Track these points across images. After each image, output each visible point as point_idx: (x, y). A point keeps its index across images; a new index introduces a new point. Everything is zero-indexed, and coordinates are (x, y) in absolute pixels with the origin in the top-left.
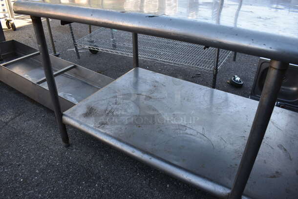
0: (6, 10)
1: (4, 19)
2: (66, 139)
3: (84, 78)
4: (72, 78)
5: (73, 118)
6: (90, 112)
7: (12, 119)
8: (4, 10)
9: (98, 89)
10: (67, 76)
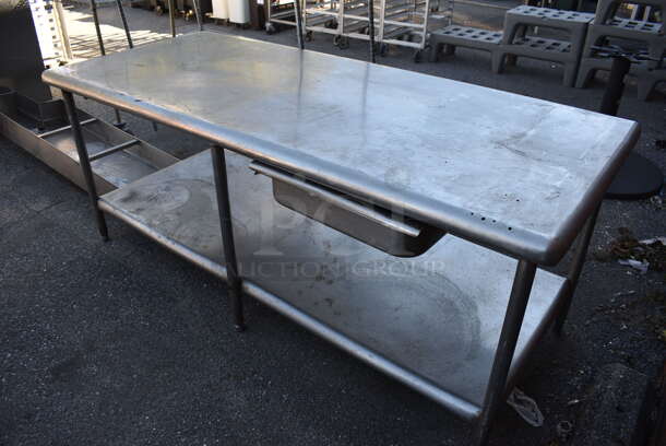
0: (59, 45)
1: (55, 61)
2: (104, 230)
3: (148, 159)
4: (135, 159)
5: (109, 203)
6: (131, 197)
7: (46, 208)
8: (54, 37)
9: (157, 170)
10: (129, 156)
